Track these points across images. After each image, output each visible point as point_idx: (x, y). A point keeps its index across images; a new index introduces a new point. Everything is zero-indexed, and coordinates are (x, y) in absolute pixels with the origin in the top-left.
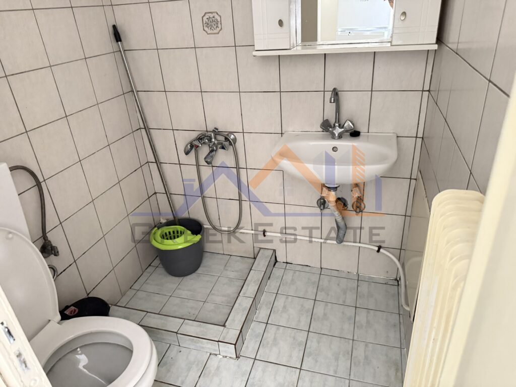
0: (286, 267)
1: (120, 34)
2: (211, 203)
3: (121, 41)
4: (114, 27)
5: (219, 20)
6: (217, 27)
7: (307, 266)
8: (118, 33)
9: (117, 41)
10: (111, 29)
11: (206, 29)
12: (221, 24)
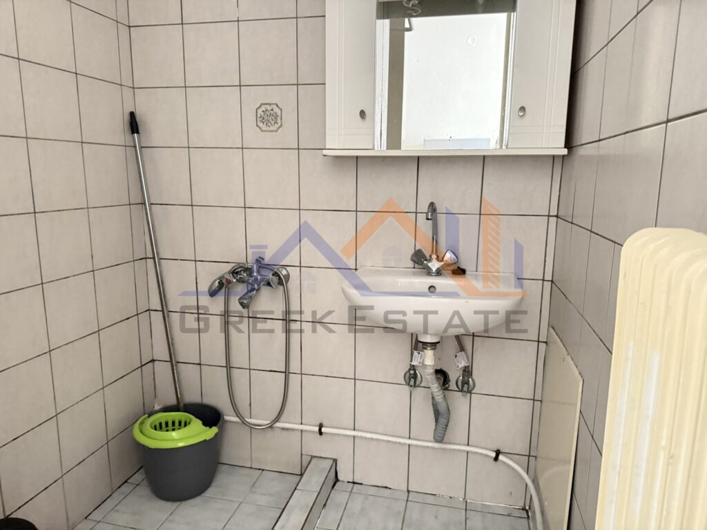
0: (352, 488)
1: (139, 123)
2: (240, 378)
3: (138, 133)
4: (132, 115)
5: (279, 114)
6: (276, 123)
7: (386, 487)
8: (136, 123)
9: (133, 133)
10: (127, 117)
11: (261, 125)
12: (281, 119)
